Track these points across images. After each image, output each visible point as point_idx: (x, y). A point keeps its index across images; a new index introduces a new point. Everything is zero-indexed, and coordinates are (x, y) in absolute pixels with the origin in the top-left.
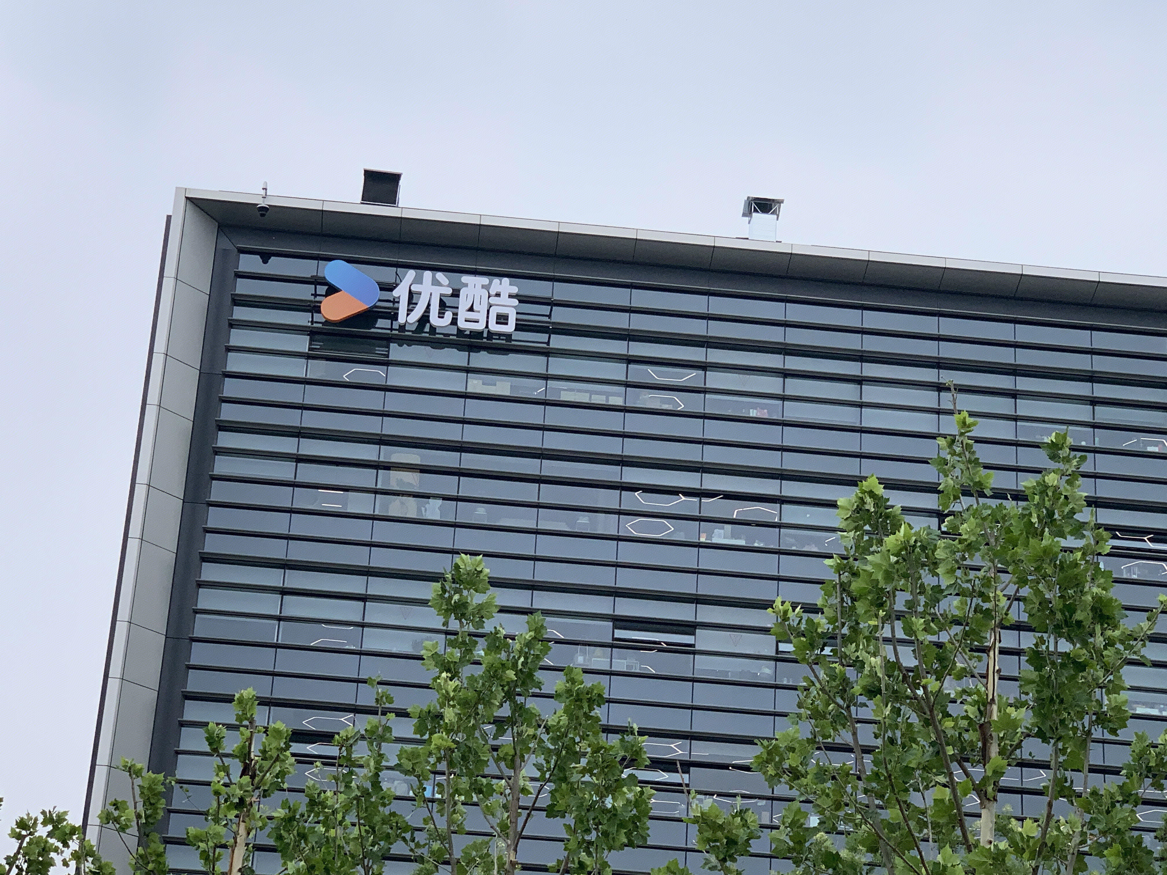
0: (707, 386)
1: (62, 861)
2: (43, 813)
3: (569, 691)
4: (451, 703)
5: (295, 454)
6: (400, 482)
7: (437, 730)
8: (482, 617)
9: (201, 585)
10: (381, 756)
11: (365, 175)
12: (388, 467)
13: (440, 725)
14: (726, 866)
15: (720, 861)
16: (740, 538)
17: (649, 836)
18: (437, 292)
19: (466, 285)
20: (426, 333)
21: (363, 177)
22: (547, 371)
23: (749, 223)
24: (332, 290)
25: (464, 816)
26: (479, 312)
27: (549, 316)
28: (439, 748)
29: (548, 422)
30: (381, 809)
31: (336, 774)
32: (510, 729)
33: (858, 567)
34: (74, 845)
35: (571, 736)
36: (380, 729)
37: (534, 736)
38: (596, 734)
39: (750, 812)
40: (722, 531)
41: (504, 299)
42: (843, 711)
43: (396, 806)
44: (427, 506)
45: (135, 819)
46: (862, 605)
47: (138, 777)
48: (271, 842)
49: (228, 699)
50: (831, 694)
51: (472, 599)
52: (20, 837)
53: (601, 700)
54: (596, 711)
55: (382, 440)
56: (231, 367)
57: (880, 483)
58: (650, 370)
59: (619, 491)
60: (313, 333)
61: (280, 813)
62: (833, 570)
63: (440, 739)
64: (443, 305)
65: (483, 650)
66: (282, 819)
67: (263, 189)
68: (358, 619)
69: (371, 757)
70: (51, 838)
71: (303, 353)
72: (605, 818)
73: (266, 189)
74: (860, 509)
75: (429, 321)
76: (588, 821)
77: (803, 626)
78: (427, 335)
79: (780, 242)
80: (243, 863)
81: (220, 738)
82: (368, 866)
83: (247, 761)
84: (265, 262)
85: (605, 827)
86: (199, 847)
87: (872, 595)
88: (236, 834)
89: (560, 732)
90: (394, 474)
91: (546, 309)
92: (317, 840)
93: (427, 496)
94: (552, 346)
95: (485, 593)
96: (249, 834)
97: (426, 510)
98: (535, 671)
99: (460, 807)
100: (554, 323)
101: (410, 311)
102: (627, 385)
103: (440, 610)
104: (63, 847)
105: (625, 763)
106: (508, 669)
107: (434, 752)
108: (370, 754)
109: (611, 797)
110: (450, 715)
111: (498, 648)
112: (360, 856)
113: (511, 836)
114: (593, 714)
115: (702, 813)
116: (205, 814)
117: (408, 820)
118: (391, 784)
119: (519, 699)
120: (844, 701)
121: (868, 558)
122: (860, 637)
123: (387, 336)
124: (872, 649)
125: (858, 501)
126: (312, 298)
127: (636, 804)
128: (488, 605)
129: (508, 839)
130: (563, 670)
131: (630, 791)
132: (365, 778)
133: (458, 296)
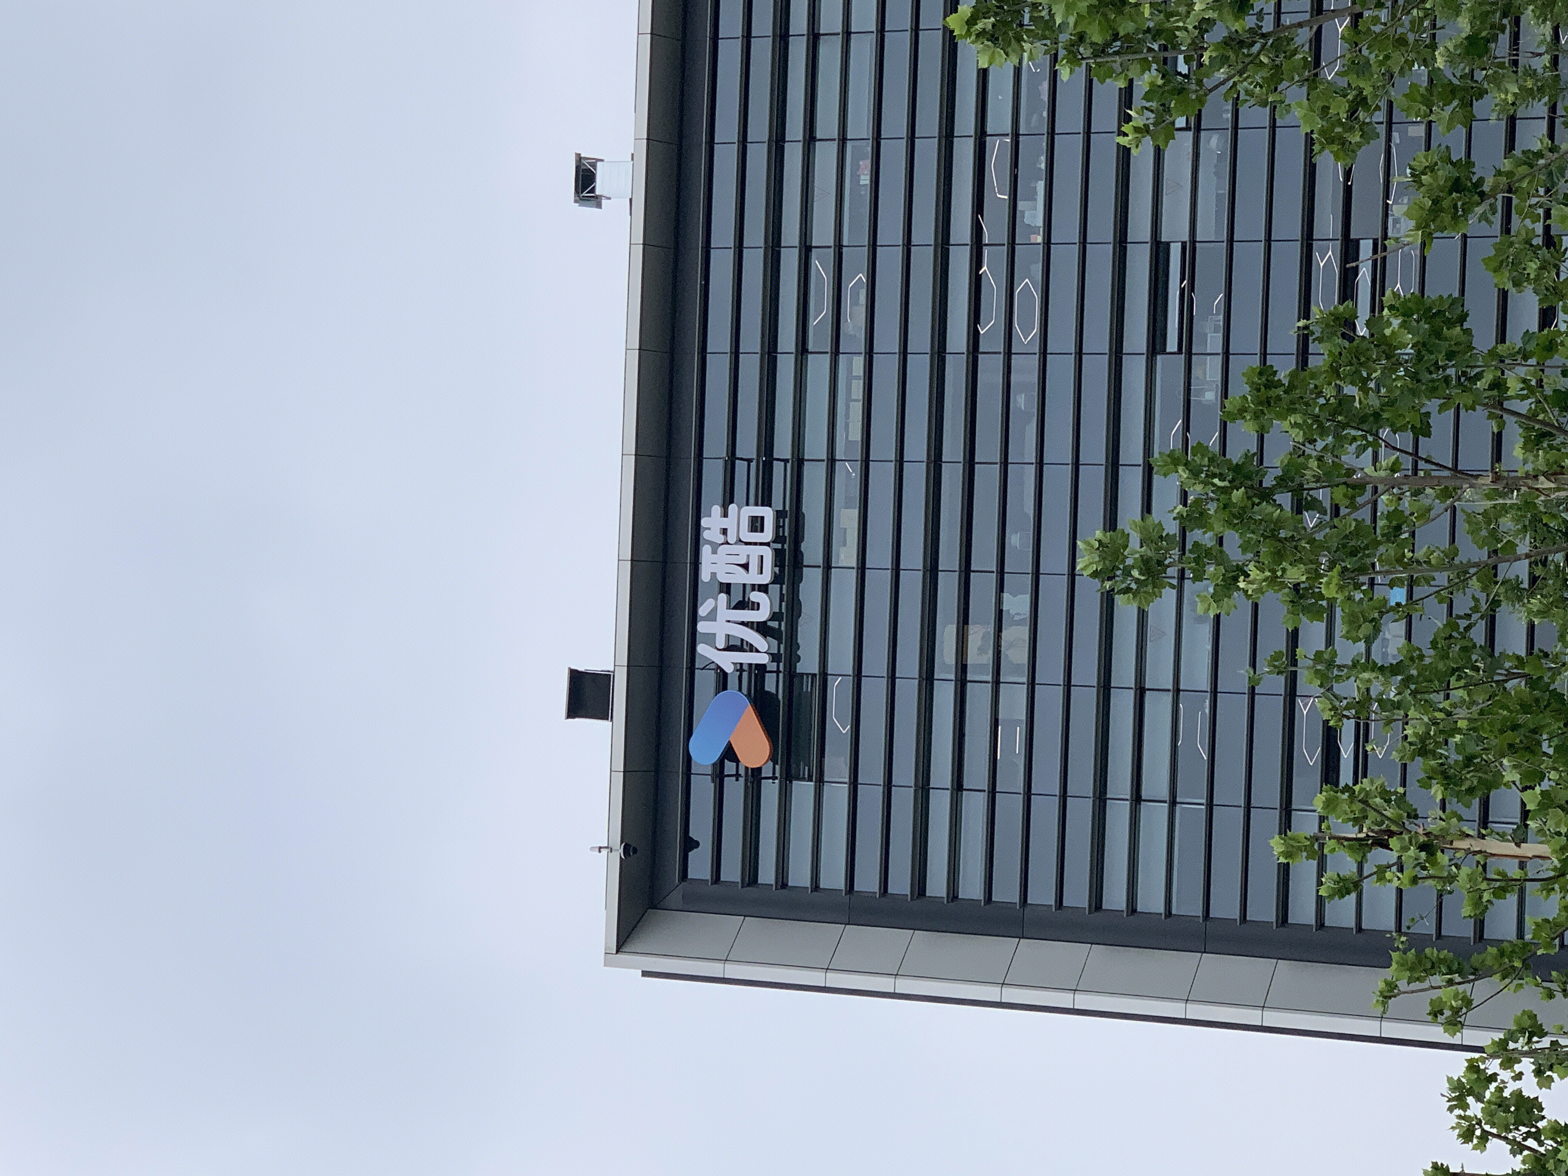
0: (832, 243)
1: (1515, 1081)
2: (1451, 1109)
3: (1257, 416)
4: (1279, 573)
5: (952, 793)
6: (981, 650)
7: (1317, 590)
8: (1161, 537)
9: (1132, 908)
10: (1355, 664)
11: (574, 717)
12: (962, 668)
13: (1311, 587)
14: (1490, 191)
15: (1482, 201)
16: (1035, 188)
17: (1451, 295)
18: (724, 613)
19: (714, 575)
20: (780, 625)
21: (577, 720)
22: (823, 460)
23: (609, 199)
24: (729, 754)
25: (1432, 548)
26: (748, 556)
27: (749, 461)
28: (1341, 588)
29: (892, 455)
30: (1427, 661)
31: (1382, 723)
32: (1311, 492)
33: (1071, 34)
34: (1493, 1066)
35: (1317, 409)
36: (1319, 667)
37: (1320, 459)
38: (1313, 376)
39: (1412, 163)
40: (1027, 214)
41: (729, 523)
42: (1269, 44)
43: (1423, 639)
44: (1012, 612)
45: (1454, 988)
46: (1123, 25)
47: (1396, 986)
48: (1476, 802)
49: (1284, 871)
50: (1247, 60)
51: (1137, 552)
52: (1485, 1137)
53: (1266, 371)
54: (1281, 377)
55: (927, 678)
56: (840, 883)
57: (956, 11)
58: (814, 322)
59: (980, 356)
60: (788, 777)
61: (1437, 791)
62: (1077, 68)
63: (1329, 585)
64: (743, 605)
65: (1204, 533)
66: (1446, 789)
67: (600, 852)
68: (1168, 698)
69: (1357, 677)
70: (1485, 1097)
71: (816, 788)
72: (1429, 357)
73: (600, 848)
74: (993, 36)
75: (765, 623)
76: (1433, 381)
77: (1154, 105)
78: (783, 624)
79: (633, 155)
80: (1508, 841)
81: (1340, 879)
82: (1506, 675)
83: (1370, 842)
84: (696, 844)
85: (1440, 357)
86: (1488, 901)
87: (1109, 12)
88: (1468, 852)
89: (1312, 425)
90: (973, 658)
91: (741, 467)
92: (1473, 743)
93: (1000, 613)
94: (788, 455)
95: (1128, 534)
96: (1468, 836)
97: (1018, 614)
98: (1230, 461)
99: (1420, 554)
100: (758, 455)
101: (752, 649)
102: (836, 352)
103: (1153, 593)
104: (1496, 1081)
105: (1352, 334)
106: (1230, 499)
107: (1347, 594)
108: (1353, 679)
109: (1399, 351)
110: (1296, 574)
111: (1201, 514)
112: (1491, 686)
113: (1458, 483)
114: (1286, 382)
115: (1418, 228)
116: (1441, 895)
117: (1440, 625)
118: (1392, 650)
119: (1268, 482)
120: (1255, 42)
121: (1058, 21)
122: (1168, 25)
123: (787, 677)
124: (1182, 9)
125: (981, 40)
126: (742, 780)
127: (1407, 314)
128: (1143, 530)
129: (1462, 488)
130: (1225, 423)
131: (1390, 324)
132: (1387, 684)
133: (729, 585)
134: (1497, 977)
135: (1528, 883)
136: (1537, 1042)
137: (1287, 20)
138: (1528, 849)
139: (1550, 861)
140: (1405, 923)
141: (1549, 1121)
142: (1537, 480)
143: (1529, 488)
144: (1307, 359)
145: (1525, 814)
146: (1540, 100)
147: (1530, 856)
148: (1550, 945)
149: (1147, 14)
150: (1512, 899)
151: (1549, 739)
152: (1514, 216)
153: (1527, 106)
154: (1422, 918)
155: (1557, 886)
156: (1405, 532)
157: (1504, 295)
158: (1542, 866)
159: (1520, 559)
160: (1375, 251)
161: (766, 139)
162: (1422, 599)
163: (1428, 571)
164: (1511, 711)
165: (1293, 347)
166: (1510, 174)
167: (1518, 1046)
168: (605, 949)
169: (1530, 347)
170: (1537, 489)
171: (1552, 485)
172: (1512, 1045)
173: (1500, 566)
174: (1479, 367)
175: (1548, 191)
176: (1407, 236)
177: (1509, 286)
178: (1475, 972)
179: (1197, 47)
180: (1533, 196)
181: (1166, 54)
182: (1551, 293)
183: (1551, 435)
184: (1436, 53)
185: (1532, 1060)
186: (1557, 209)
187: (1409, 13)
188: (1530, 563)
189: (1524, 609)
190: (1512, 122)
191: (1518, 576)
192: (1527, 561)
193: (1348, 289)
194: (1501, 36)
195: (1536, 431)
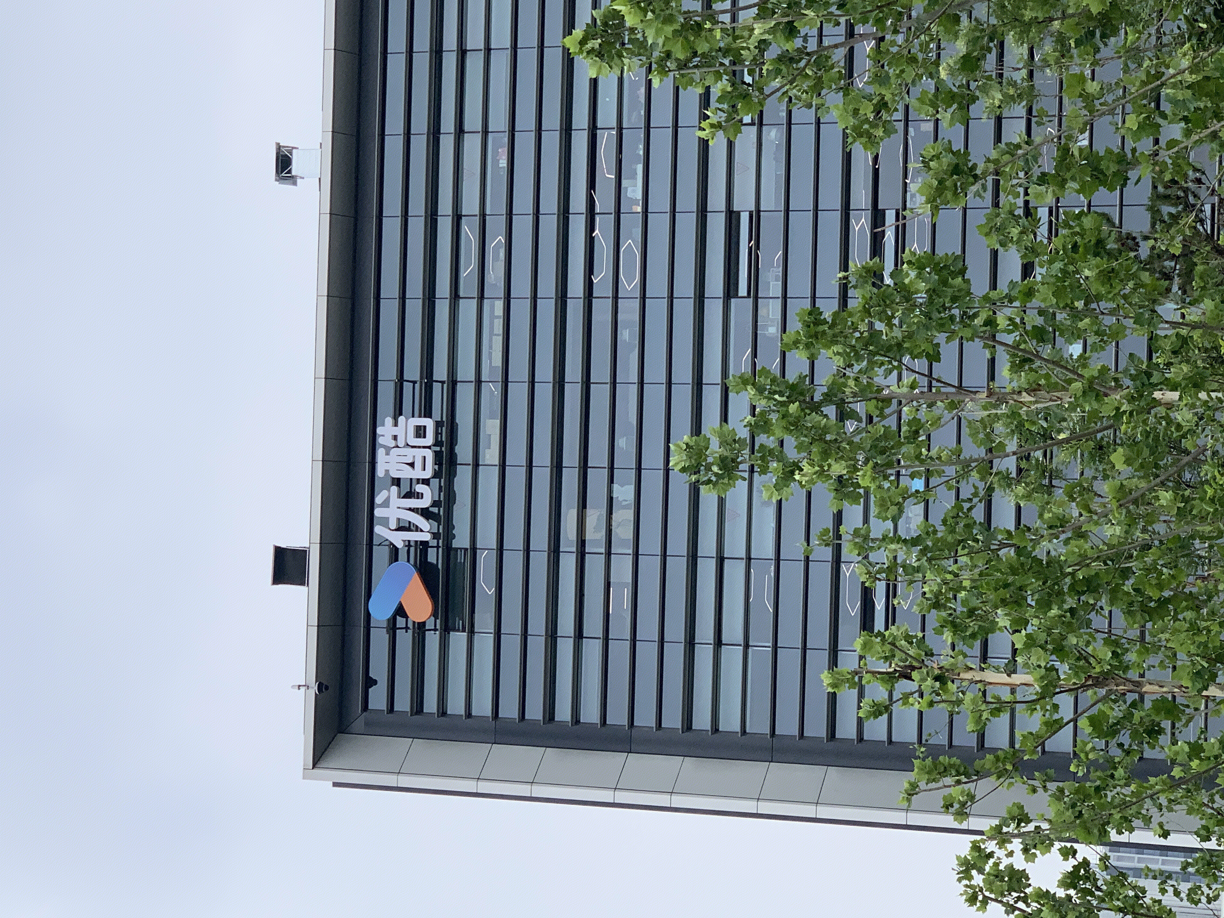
0: (477, 213)
1: (1007, 857)
2: (960, 880)
3: (808, 346)
4: (826, 468)
5: (574, 640)
6: (597, 529)
7: (855, 481)
8: (734, 440)
9: (715, 729)
10: (884, 538)
11: (278, 584)
12: (582, 543)
13: (851, 478)
14: (981, 174)
15: (976, 182)
16: (635, 170)
17: (954, 253)
18: (396, 502)
19: (387, 471)
20: (439, 511)
21: (280, 586)
22: (472, 382)
23: (303, 178)
24: (400, 611)
25: (942, 448)
26: (414, 457)
27: (414, 383)
28: (874, 479)
29: (526, 377)
30: (940, 535)
31: (905, 583)
32: (850, 405)
33: (660, 52)
34: (991, 846)
35: (854, 340)
36: (857, 540)
37: (856, 379)
38: (851, 315)
39: (923, 152)
40: (629, 189)
41: (399, 431)
42: (812, 60)
43: (936, 519)
44: (620, 499)
45: (961, 786)
46: (700, 46)
47: (918, 786)
48: (978, 644)
49: (833, 698)
50: (796, 73)
51: (717, 452)
52: (985, 901)
53: (814, 311)
54: (826, 317)
55: (555, 551)
56: (488, 711)
57: (571, 34)
58: (464, 274)
59: (594, 300)
60: (447, 629)
61: (948, 636)
62: (665, 78)
63: (864, 477)
64: (410, 494)
65: (768, 437)
66: (954, 635)
67: (299, 689)
68: (742, 564)
69: (886, 548)
70: (985, 870)
71: (468, 638)
72: (938, 301)
73: (299, 686)
74: (600, 53)
75: (427, 508)
76: (941, 318)
77: (725, 106)
78: (442, 509)
79: (321, 144)
80: (1002, 672)
81: (875, 704)
82: (999, 545)
83: (897, 675)
84: (375, 682)
85: (947, 300)
86: (987, 719)
87: (689, 35)
88: (972, 682)
89: (850, 353)
90: (589, 535)
91: (408, 387)
92: (975, 598)
93: (611, 500)
94: (445, 378)
95: (708, 439)
96: (971, 669)
97: (625, 500)
98: (787, 382)
99: (934, 453)
100: (421, 378)
101: (418, 529)
102: (481, 297)
103: (729, 484)
104: (993, 857)
105: (880, 283)
106: (788, 411)
107: (878, 483)
108: (883, 549)
109: (916, 296)
110: (838, 468)
111: (765, 423)
112: (989, 554)
113: (961, 398)
114: (830, 320)
115: (927, 202)
116: (952, 715)
117: (949, 507)
118: (913, 526)
119: (817, 397)
120: (803, 58)
121: (650, 42)
122: (734, 46)
123: (446, 550)
124: (746, 34)
125: (591, 56)
126: (410, 632)
127: (921, 268)
128: (721, 435)
129: (964, 401)
130: (784, 352)
131: (907, 275)
132: (909, 553)
133: (399, 480)
134: (993, 778)
135: (1017, 705)
136: (1024, 827)
137: (826, 42)
138: (1017, 679)
139: (1032, 688)
140: (924, 738)
141: (1034, 888)
142: (1021, 395)
143: (1015, 401)
144: (847, 301)
145: (1015, 651)
146: (1019, 104)
147: (1018, 683)
148: (1034, 752)
149: (718, 37)
150: (1005, 717)
151: (1032, 595)
152: (1001, 194)
153: (1010, 108)
154: (937, 733)
155: (1038, 707)
156: (923, 435)
157: (995, 254)
158: (1027, 691)
159: (1008, 456)
160: (897, 219)
161: (426, 131)
162: (935, 487)
163: (939, 465)
164: (1002, 573)
165: (836, 292)
166: (996, 162)
167: (1010, 829)
168: (304, 766)
169: (1013, 293)
170: (1021, 402)
171: (1033, 399)
172: (1005, 829)
173: (994, 461)
174: (975, 308)
175: (1026, 173)
176: (920, 208)
177: (997, 246)
178: (977, 773)
179: (758, 62)
180: (1014, 178)
181: (735, 68)
182: (1029, 251)
183: (1031, 360)
184: (941, 68)
185: (1020, 840)
186: (1032, 188)
187: (918, 37)
188: (1017, 458)
189: (1012, 494)
190: (999, 120)
191: (1008, 469)
192: (1015, 457)
193: (877, 249)
194: (988, 55)
195: (1019, 357)
